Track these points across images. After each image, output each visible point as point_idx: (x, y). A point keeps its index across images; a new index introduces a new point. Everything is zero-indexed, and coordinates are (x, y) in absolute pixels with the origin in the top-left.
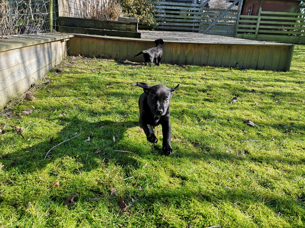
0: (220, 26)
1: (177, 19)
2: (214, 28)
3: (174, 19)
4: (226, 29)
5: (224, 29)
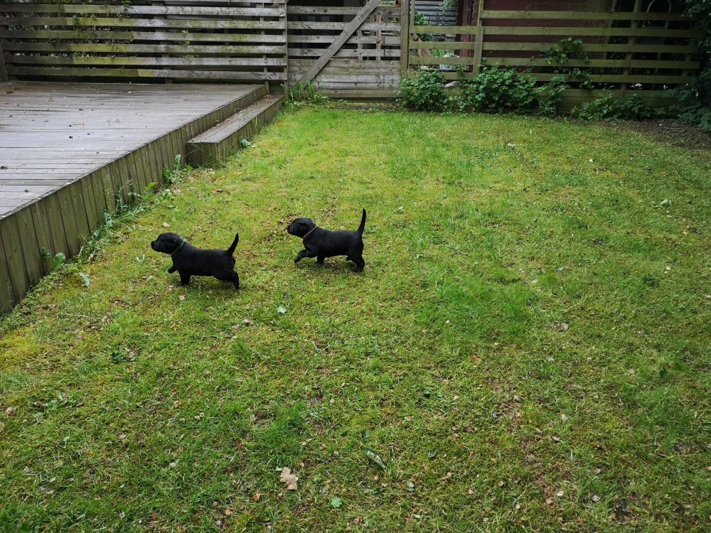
0: (351, 61)
1: (208, 47)
2: (332, 69)
3: (196, 47)
4: (370, 70)
5: (365, 70)
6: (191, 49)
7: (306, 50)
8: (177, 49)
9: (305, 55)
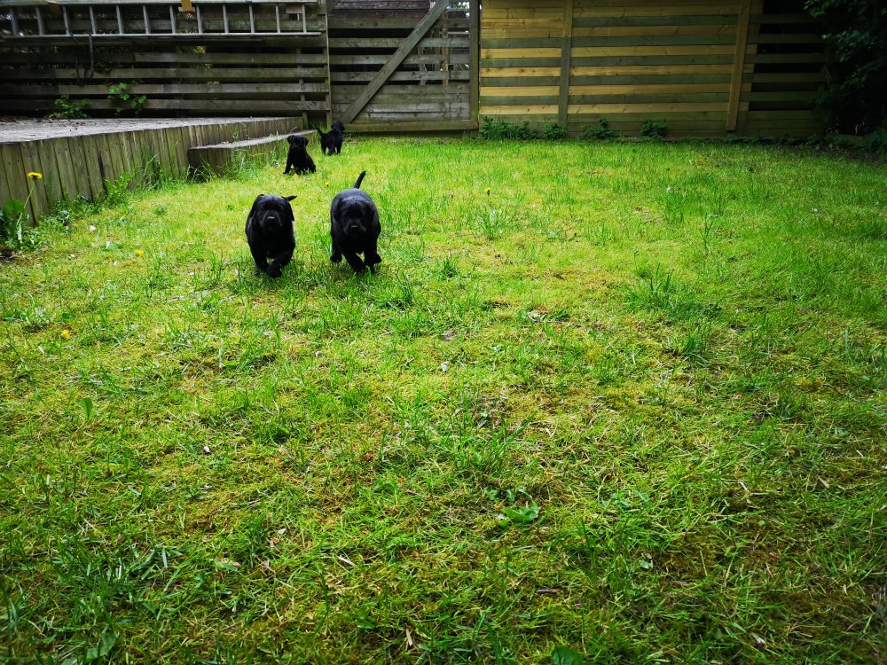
0: (410, 87)
1: (229, 70)
2: (385, 97)
4: (432, 97)
5: (427, 98)
7: (352, 74)
8: (191, 73)
9: (352, 80)
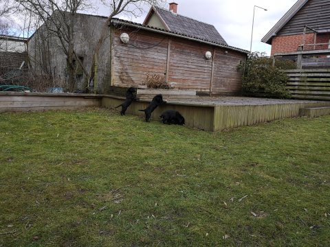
6: (307, 88)
8: (303, 88)
